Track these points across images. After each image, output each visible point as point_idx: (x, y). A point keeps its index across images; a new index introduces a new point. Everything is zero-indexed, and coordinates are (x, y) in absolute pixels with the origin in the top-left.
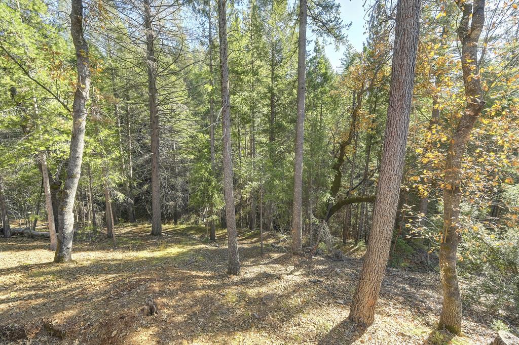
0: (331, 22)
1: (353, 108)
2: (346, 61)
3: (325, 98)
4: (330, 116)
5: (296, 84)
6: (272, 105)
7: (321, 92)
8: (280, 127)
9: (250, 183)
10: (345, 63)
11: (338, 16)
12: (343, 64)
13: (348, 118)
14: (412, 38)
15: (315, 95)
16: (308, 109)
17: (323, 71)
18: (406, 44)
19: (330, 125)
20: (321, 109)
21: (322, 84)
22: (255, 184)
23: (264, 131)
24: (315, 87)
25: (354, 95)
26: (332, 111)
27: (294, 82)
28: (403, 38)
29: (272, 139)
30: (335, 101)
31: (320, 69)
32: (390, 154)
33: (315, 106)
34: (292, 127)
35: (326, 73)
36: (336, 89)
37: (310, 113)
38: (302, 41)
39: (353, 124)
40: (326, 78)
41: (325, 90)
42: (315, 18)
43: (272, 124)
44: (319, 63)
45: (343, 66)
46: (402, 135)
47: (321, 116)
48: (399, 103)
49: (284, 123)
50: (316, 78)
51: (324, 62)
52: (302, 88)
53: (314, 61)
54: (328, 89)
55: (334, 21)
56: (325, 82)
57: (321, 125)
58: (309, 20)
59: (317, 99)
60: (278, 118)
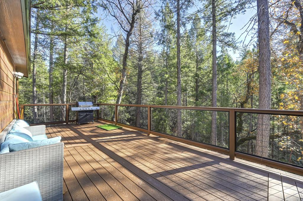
0: (230, 42)
1: (247, 82)
2: (243, 54)
3: (229, 77)
4: (233, 87)
5: (212, 72)
6: (197, 82)
7: (226, 73)
8: (202, 93)
9: (186, 122)
10: (242, 55)
11: (234, 38)
12: (241, 56)
13: (245, 88)
14: (267, 56)
15: (223, 76)
16: (218, 84)
17: (227, 62)
18: (264, 59)
19: (234, 92)
20: (227, 83)
21: (226, 69)
22: (189, 123)
23: (193, 96)
24: (222, 71)
25: (248, 75)
26: (234, 84)
27: (211, 71)
28: (262, 56)
29: (197, 100)
30: (236, 78)
31: (225, 61)
32: (262, 105)
33: (223, 81)
34: (209, 93)
35: (229, 63)
36: (237, 72)
37: (220, 86)
38: (214, 52)
39: (248, 91)
40: (229, 66)
41: (229, 72)
42: (221, 41)
43: (197, 92)
44: (224, 58)
45: (241, 57)
46: (267, 96)
47: (227, 87)
48: (264, 82)
49: (204, 91)
50: (223, 66)
51: (227, 57)
52: (215, 74)
53: (221, 57)
54: (231, 71)
55: (231, 41)
56: (228, 68)
57: (227, 92)
58: (217, 42)
59: (224, 77)
60: (200, 89)
